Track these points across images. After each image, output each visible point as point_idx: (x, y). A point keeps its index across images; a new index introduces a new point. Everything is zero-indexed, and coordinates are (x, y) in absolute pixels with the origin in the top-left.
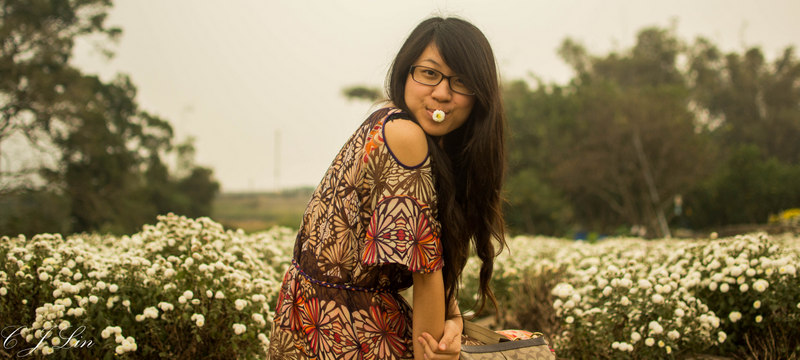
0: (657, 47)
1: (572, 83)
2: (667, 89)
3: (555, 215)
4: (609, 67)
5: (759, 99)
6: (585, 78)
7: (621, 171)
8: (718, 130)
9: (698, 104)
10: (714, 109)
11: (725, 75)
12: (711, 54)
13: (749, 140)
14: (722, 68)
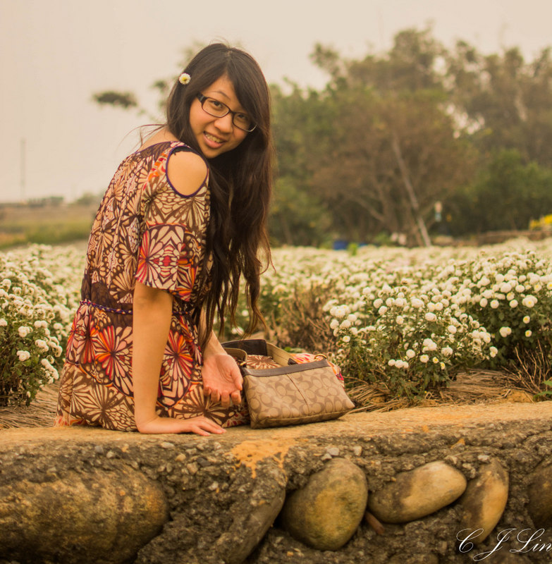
0: (415, 49)
1: (329, 88)
2: (427, 92)
3: (313, 224)
4: (364, 70)
5: (518, 103)
6: (341, 82)
7: (380, 178)
8: (476, 133)
9: (457, 107)
10: (472, 110)
11: (485, 77)
12: (470, 56)
13: (509, 145)
14: (482, 71)
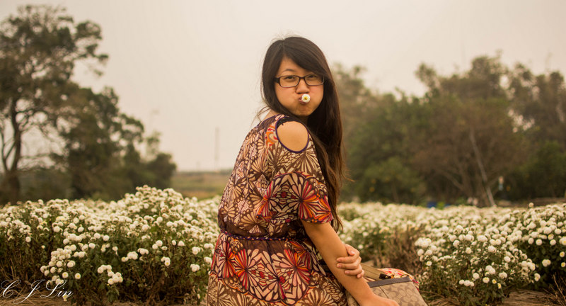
0: (487, 71)
1: (427, 95)
2: (495, 100)
3: (413, 190)
4: (452, 84)
5: (559, 109)
6: (435, 92)
7: (461, 159)
8: (529, 130)
9: (515, 112)
10: (526, 115)
11: (536, 90)
12: (527, 75)
13: (552, 138)
14: (534, 86)
